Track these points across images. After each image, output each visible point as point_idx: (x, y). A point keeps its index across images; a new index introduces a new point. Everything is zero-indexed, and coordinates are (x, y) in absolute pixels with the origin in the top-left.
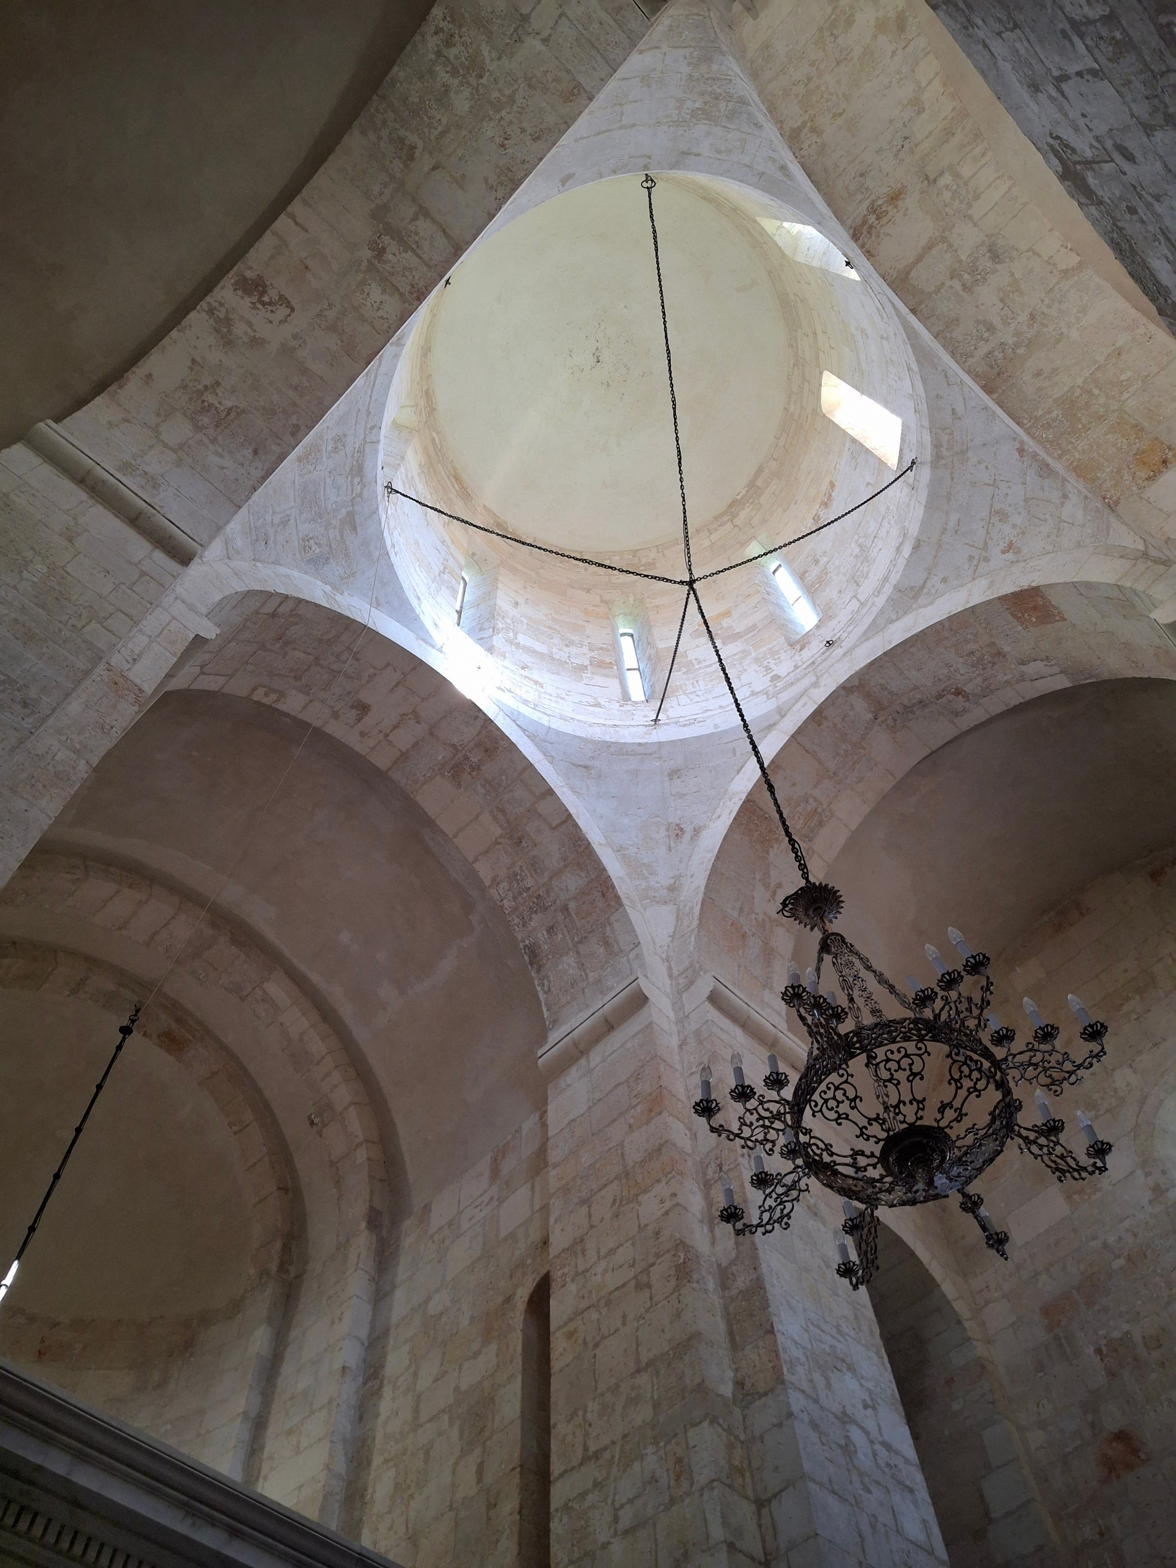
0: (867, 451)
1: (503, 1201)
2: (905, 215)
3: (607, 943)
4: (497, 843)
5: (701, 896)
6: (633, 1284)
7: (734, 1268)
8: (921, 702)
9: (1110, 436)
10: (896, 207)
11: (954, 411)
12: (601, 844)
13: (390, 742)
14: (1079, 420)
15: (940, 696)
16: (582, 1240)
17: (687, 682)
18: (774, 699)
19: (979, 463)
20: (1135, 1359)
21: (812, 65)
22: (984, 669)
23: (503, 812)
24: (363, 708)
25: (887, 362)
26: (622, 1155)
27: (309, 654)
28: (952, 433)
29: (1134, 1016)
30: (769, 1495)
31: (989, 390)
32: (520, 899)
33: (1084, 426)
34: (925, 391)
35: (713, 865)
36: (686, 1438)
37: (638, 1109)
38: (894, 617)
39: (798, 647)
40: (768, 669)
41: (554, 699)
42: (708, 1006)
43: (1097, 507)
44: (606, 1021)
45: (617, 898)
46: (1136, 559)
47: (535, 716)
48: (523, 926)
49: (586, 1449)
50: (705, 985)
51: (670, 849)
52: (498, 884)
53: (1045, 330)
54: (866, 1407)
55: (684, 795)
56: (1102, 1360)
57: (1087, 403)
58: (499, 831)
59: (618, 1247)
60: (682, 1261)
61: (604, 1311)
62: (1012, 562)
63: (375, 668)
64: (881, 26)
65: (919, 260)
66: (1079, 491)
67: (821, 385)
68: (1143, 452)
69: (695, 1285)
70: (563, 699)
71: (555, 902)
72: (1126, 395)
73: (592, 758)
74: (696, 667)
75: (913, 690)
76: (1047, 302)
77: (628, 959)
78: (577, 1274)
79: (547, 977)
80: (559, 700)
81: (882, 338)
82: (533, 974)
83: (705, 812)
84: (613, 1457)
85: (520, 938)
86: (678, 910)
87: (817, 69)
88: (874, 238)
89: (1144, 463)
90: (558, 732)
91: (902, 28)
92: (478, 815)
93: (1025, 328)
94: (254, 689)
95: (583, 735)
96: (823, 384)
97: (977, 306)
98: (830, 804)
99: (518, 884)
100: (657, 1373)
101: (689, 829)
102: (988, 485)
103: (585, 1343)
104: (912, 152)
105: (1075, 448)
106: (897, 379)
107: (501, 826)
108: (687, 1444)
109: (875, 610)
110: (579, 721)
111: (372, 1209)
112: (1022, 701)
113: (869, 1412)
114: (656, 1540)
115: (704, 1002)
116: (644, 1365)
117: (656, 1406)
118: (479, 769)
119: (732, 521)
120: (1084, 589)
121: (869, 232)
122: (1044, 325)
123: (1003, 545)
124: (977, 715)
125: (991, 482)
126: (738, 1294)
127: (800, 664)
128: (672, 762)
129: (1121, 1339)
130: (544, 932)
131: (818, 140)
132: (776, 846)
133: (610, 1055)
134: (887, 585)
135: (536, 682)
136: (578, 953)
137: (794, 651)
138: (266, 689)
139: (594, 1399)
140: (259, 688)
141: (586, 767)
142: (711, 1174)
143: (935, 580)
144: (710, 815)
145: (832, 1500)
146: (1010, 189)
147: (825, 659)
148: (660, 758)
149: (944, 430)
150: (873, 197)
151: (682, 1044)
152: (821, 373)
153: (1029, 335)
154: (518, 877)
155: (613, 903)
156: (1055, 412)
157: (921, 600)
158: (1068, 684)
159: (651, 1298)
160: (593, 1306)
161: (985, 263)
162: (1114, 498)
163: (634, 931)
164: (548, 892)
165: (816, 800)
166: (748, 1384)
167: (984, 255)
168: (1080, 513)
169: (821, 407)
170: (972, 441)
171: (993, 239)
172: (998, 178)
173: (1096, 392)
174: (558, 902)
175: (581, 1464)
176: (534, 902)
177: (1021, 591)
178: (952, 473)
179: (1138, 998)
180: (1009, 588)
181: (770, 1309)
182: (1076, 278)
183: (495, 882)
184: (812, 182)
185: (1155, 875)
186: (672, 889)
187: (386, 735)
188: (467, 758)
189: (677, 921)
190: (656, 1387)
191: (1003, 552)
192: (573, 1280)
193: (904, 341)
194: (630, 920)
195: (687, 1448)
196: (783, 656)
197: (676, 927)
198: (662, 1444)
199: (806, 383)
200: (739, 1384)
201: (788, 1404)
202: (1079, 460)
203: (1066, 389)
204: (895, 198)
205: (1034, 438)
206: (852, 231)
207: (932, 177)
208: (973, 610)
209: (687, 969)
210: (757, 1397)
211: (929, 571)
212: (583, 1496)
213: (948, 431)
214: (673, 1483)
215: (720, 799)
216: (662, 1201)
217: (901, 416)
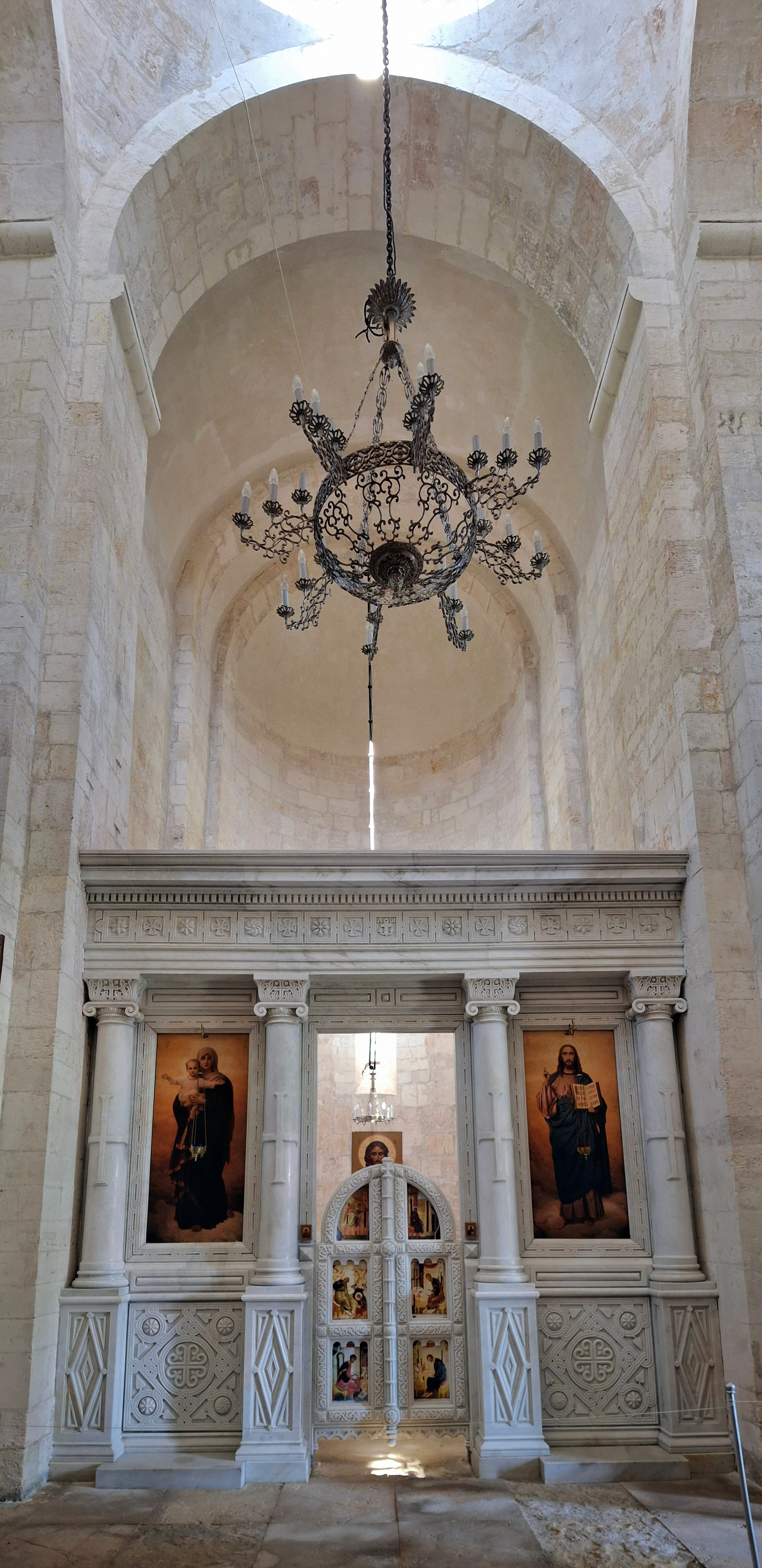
4: (492, 218)
23: (479, 177)
24: (312, 186)
32: (536, 263)
44: (620, 353)
45: (605, 193)
48: (550, 290)
51: (653, 58)
52: (514, 261)
58: (487, 203)
63: (287, 136)
71: (562, 242)
79: (585, 329)
82: (574, 335)
92: (463, 202)
94: (227, 262)
99: (528, 248)
107: (485, 196)
111: (557, 598)
118: (434, 149)
130: (567, 284)
136: (596, 285)
138: (233, 252)
140: (229, 256)
154: (525, 240)
163: (626, 221)
164: (553, 236)
174: (563, 240)
176: (547, 257)
183: (511, 261)
186: (666, 118)
187: (347, 192)
189: (675, 163)
197: (674, 175)
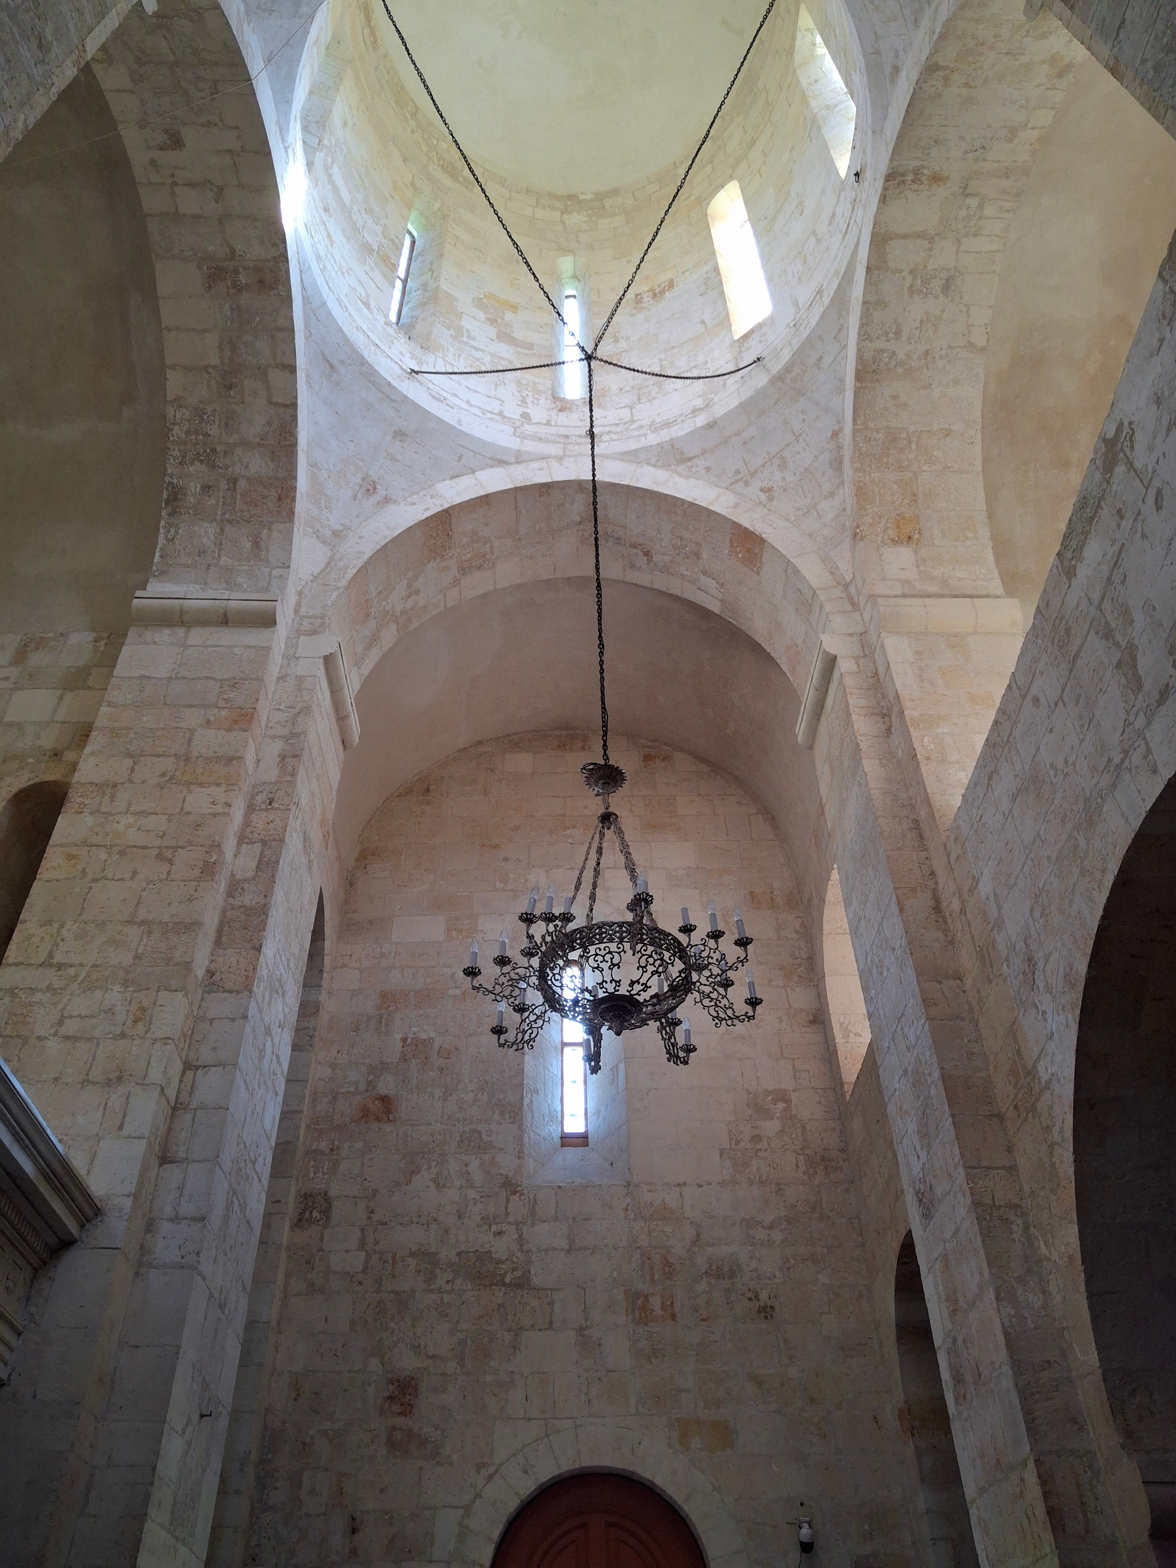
0: (722, 293)
1: (19, 689)
2: (929, 198)
3: (256, 544)
4: (206, 370)
5: (360, 563)
6: (155, 852)
7: (246, 885)
8: (619, 539)
9: (895, 486)
10: (930, 186)
11: (820, 359)
12: (303, 450)
13: (173, 194)
14: (888, 455)
15: (634, 546)
16: (115, 786)
17: (451, 349)
18: (519, 440)
19: (803, 412)
20: (426, 1058)
21: (996, 36)
22: (678, 555)
23: (234, 349)
24: (176, 142)
25: (800, 253)
26: (190, 740)
27: (174, 54)
28: (804, 372)
29: (570, 841)
30: (199, 1063)
31: (859, 376)
32: (193, 437)
33: (887, 463)
34: (817, 325)
35: (386, 545)
36: (157, 996)
37: (224, 713)
38: (653, 462)
39: (559, 404)
40: (524, 401)
41: (336, 268)
42: (321, 663)
43: (845, 524)
44: (225, 615)
45: (292, 513)
46: (839, 584)
47: (320, 281)
48: (180, 463)
49: (51, 956)
50: (327, 644)
51: (355, 497)
52: (181, 406)
53: (925, 370)
54: (279, 1027)
55: (396, 460)
56: (403, 1047)
57: (902, 449)
58: (215, 361)
59: (151, 814)
60: (212, 860)
61: (115, 857)
62: (761, 502)
63: (221, 120)
64: (1054, 59)
65: (905, 237)
66: (844, 501)
67: (723, 187)
68: (904, 518)
69: (214, 884)
70: (343, 274)
71: (227, 467)
72: (926, 468)
73: (342, 362)
74: (465, 339)
75: (622, 526)
76: (943, 352)
77: (270, 574)
78: (98, 811)
79: (177, 528)
80: (340, 273)
81: (814, 233)
82: (164, 513)
83: (403, 490)
84: (77, 975)
85: (169, 471)
86: (332, 559)
87: (994, 43)
88: (897, 191)
89: (898, 526)
90: (329, 313)
91: (1060, 75)
92: (206, 330)
93: (915, 357)
95: (348, 335)
96: (725, 188)
97: (905, 309)
98: (498, 558)
99: (201, 423)
100: (150, 933)
101: (381, 492)
102: (794, 433)
103: (84, 871)
104: (976, 160)
105: (870, 472)
106: (797, 277)
107: (221, 359)
108: (156, 1000)
109: (643, 443)
110: (350, 314)
112: (679, 595)
113: (279, 1030)
114: (94, 1056)
115: (319, 658)
116: (138, 920)
117: (137, 957)
118: (239, 290)
119: (562, 213)
120: (790, 569)
121: (899, 184)
122: (927, 368)
123: (764, 484)
124: (643, 578)
125: (797, 434)
126: (241, 907)
127: (553, 423)
128: (405, 423)
129: (425, 1040)
130: (198, 486)
131: (940, 88)
132: (438, 560)
133: (213, 646)
134: (666, 431)
135: (329, 236)
136: (222, 530)
137: (553, 405)
139: (75, 922)
141: (332, 366)
142: (259, 802)
143: (701, 463)
144: (406, 495)
145: (243, 1085)
146: (997, 251)
147: (579, 444)
148: (398, 411)
149: (802, 364)
150: (926, 163)
151: (282, 678)
152: (731, 178)
153: (913, 364)
154: (205, 417)
155: (284, 514)
156: (880, 435)
157: (681, 468)
158: (717, 611)
159: (169, 873)
160: (105, 846)
161: (936, 285)
162: (864, 534)
163: (290, 553)
164: (226, 453)
165: (491, 548)
166: (217, 977)
167: (941, 279)
168: (831, 515)
169: (708, 204)
170: (812, 392)
171: (957, 274)
172: (999, 237)
173: (914, 447)
174: (230, 470)
175: (41, 965)
176: (205, 451)
177: (752, 532)
178: (779, 399)
179: (582, 830)
180: (745, 521)
181: (264, 933)
182: (972, 355)
183: (178, 401)
184: (907, 111)
185: (647, 758)
186: (337, 534)
187: (175, 184)
188: (236, 272)
189: (327, 567)
190: (144, 943)
191: (761, 490)
192: (91, 814)
193: (837, 273)
194: (291, 540)
195: (155, 1004)
196: (542, 401)
197: (322, 571)
198: (131, 989)
199: (710, 166)
200: (211, 973)
201: (248, 1008)
202: (865, 484)
203: (900, 425)
204: (937, 179)
205: (854, 439)
206: (892, 171)
207: (968, 191)
208: (711, 513)
209: (316, 618)
210: (221, 989)
211: (704, 452)
212: (33, 990)
213: (804, 368)
214: (129, 1022)
215: (423, 489)
216: (214, 803)
217: (775, 305)
